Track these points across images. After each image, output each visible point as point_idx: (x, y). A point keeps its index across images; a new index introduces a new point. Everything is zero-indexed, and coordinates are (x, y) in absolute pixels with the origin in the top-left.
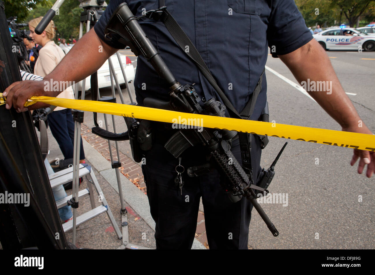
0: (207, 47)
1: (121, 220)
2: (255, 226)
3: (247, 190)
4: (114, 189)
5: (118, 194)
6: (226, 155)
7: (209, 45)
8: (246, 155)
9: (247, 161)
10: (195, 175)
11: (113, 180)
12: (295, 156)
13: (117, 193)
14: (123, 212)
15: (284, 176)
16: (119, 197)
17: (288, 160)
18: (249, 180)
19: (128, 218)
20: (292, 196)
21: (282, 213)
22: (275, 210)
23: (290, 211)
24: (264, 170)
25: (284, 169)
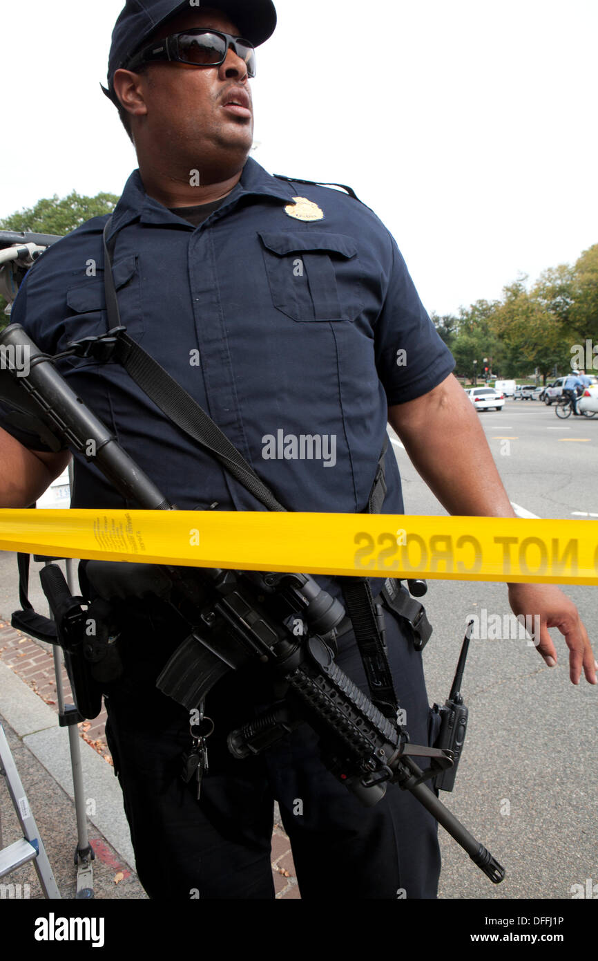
0: (237, 410)
1: (75, 884)
2: (450, 880)
3: (397, 762)
4: (60, 786)
5: (71, 800)
6: (325, 675)
7: (242, 407)
8: (376, 667)
9: (383, 683)
10: (251, 752)
11: (59, 761)
12: (528, 676)
13: (69, 799)
14: (82, 858)
15: (508, 731)
16: (75, 811)
17: (511, 687)
18: (398, 734)
19: (94, 875)
20: (535, 785)
21: (516, 838)
22: (497, 830)
23: (535, 829)
24: (440, 709)
25: (507, 712)
